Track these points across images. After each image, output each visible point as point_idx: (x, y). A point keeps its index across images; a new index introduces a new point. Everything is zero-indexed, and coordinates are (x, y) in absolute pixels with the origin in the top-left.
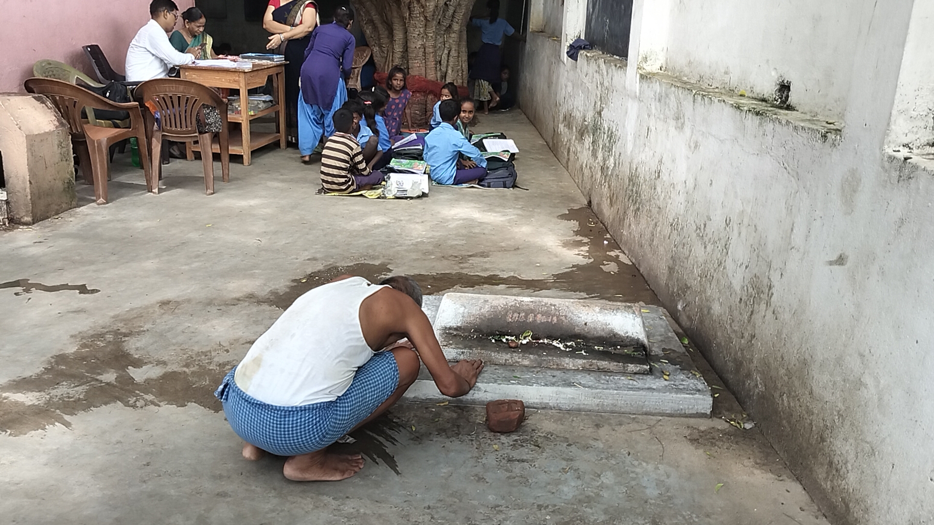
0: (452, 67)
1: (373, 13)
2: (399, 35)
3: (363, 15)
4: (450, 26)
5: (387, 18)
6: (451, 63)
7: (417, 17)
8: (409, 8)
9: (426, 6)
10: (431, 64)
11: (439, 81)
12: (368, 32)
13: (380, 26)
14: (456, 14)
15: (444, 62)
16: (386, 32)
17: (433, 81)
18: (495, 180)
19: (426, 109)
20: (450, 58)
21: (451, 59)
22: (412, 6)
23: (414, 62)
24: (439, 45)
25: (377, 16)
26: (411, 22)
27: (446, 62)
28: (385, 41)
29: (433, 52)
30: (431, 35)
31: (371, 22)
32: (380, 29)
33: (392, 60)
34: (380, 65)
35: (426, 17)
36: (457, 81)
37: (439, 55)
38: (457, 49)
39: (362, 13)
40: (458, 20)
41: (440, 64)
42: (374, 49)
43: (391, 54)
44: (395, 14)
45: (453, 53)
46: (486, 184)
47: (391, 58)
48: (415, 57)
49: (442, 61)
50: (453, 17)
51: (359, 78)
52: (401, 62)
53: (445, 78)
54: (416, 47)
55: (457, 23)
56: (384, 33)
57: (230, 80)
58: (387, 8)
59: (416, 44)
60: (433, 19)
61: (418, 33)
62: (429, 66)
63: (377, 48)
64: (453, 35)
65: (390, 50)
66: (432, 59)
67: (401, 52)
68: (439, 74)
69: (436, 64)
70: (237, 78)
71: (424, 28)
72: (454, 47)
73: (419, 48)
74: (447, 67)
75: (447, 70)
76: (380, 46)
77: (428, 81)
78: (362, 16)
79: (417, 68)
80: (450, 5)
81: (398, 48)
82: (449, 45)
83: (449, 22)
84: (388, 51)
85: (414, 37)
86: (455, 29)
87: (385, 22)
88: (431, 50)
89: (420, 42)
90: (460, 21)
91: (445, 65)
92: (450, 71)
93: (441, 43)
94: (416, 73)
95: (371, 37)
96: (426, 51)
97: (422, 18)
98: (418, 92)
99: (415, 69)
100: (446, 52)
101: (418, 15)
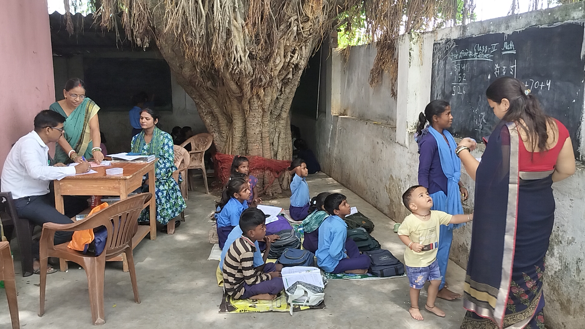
0: (282, 147)
1: (214, 107)
2: (238, 124)
3: (204, 108)
4: (279, 115)
5: (226, 111)
6: (281, 144)
7: (256, 109)
8: (249, 103)
9: (265, 100)
10: (267, 146)
11: (273, 158)
12: (208, 121)
13: (220, 116)
14: (284, 105)
15: (276, 143)
16: (226, 121)
17: (269, 159)
18: (386, 267)
19: (263, 182)
20: (279, 139)
21: (281, 140)
22: (252, 100)
23: (254, 145)
24: (272, 130)
25: (217, 109)
26: (251, 113)
27: (277, 143)
28: (224, 128)
29: (268, 136)
30: (267, 123)
31: (212, 113)
32: (220, 119)
33: (232, 144)
34: (221, 148)
35: (263, 110)
36: (286, 157)
37: (271, 138)
38: (285, 132)
39: (201, 106)
40: (286, 109)
41: (273, 145)
42: (214, 135)
43: (231, 139)
44: (235, 107)
45: (282, 136)
46: (379, 273)
47: (231, 142)
48: (255, 141)
49: (274, 143)
50: (282, 107)
51: (203, 160)
52: (240, 145)
53: (276, 156)
54: (255, 133)
55: (285, 112)
56: (223, 121)
57: (109, 187)
58: (228, 103)
59: (254, 131)
60: (268, 111)
61: (257, 122)
62: (266, 148)
63: (217, 134)
64: (282, 122)
65: (230, 135)
66: (268, 142)
67: (240, 137)
68: (273, 153)
69: (270, 145)
70: (117, 185)
71: (261, 118)
72: (283, 131)
73: (258, 134)
74: (278, 147)
75: (278, 149)
76: (220, 132)
77: (265, 160)
78: (202, 109)
79: (255, 150)
80: (281, 98)
81: (238, 134)
82: (279, 130)
83: (279, 112)
84: (227, 137)
85: (253, 125)
86: (284, 117)
87: (225, 114)
88: (267, 135)
89: (258, 129)
90: (288, 111)
91: (277, 145)
92: (280, 150)
93: (273, 128)
94: (256, 154)
95: (211, 125)
96: (263, 136)
97: (260, 110)
98: (258, 169)
99: (254, 151)
100: (277, 135)
101: (257, 108)
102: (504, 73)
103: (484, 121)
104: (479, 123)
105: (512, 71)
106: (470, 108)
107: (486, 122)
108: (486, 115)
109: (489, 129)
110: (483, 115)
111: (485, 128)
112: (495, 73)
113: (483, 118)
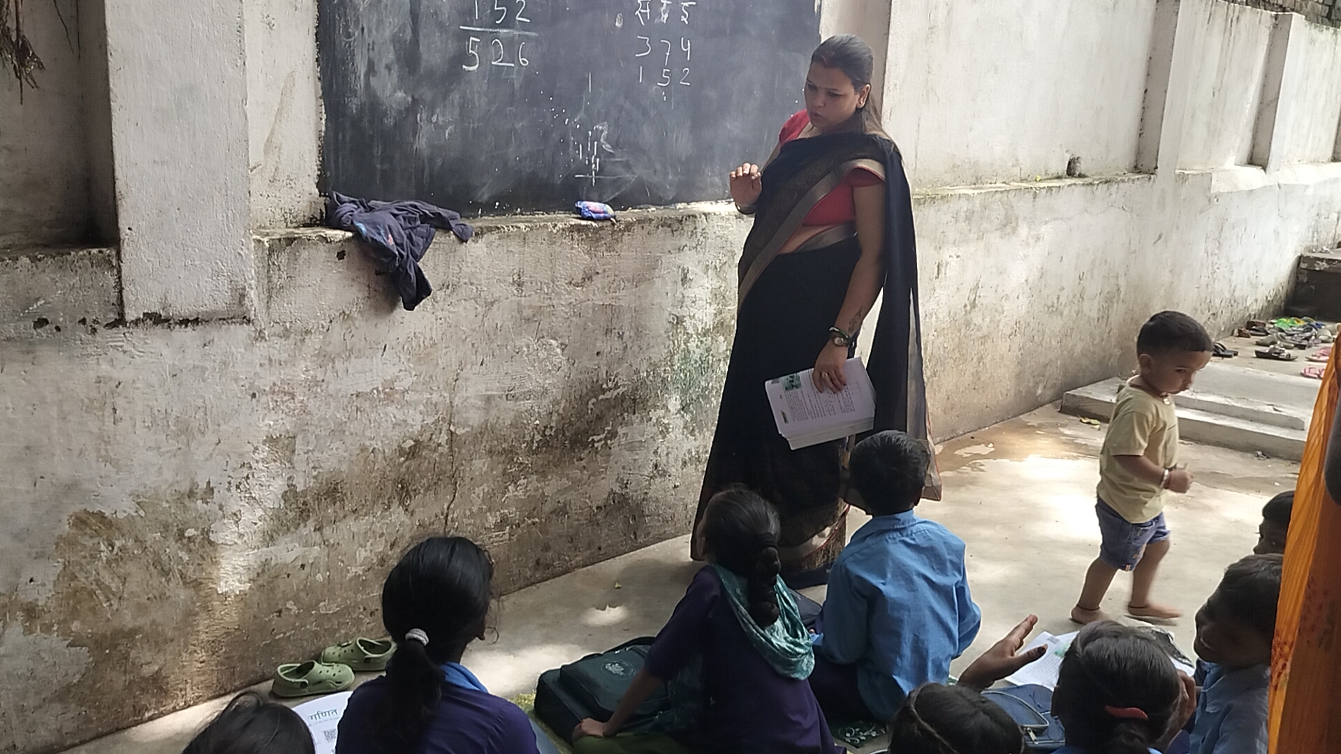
102: (666, 16)
103: (607, 147)
104: (590, 156)
105: (685, 17)
106: (554, 113)
107: (613, 149)
108: (611, 129)
109: (623, 167)
110: (602, 131)
111: (608, 168)
112: (637, 12)
113: (602, 140)
